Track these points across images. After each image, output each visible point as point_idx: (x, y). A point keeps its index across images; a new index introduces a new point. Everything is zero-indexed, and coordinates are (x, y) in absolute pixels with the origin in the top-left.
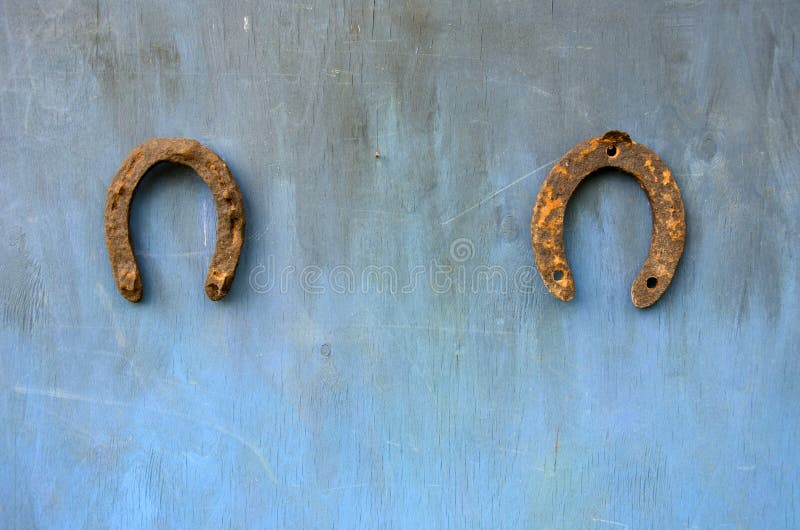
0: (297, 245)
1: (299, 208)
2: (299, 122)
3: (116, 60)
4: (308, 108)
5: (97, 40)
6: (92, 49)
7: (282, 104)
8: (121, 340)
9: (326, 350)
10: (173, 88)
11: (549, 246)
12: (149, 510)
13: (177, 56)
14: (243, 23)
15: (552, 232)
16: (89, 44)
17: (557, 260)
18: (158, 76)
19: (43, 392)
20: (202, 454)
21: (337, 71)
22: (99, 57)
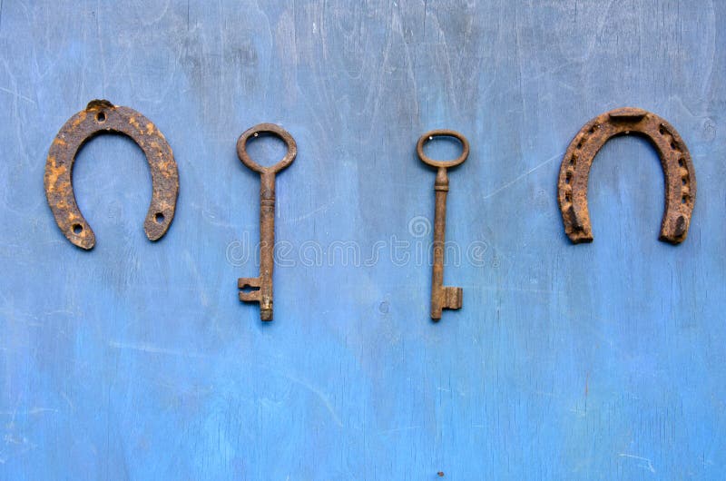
0: (359, 217)
1: (360, 184)
2: (361, 111)
3: (203, 60)
4: (368, 100)
5: (186, 43)
6: (183, 51)
7: (345, 96)
8: (205, 300)
9: (384, 307)
10: (251, 83)
11: (62, 206)
12: (228, 451)
13: (255, 57)
14: (312, 28)
15: (63, 194)
16: (180, 48)
17: (72, 216)
18: (239, 72)
19: (134, 347)
20: (276, 401)
21: (394, 69)
22: (188, 58)
